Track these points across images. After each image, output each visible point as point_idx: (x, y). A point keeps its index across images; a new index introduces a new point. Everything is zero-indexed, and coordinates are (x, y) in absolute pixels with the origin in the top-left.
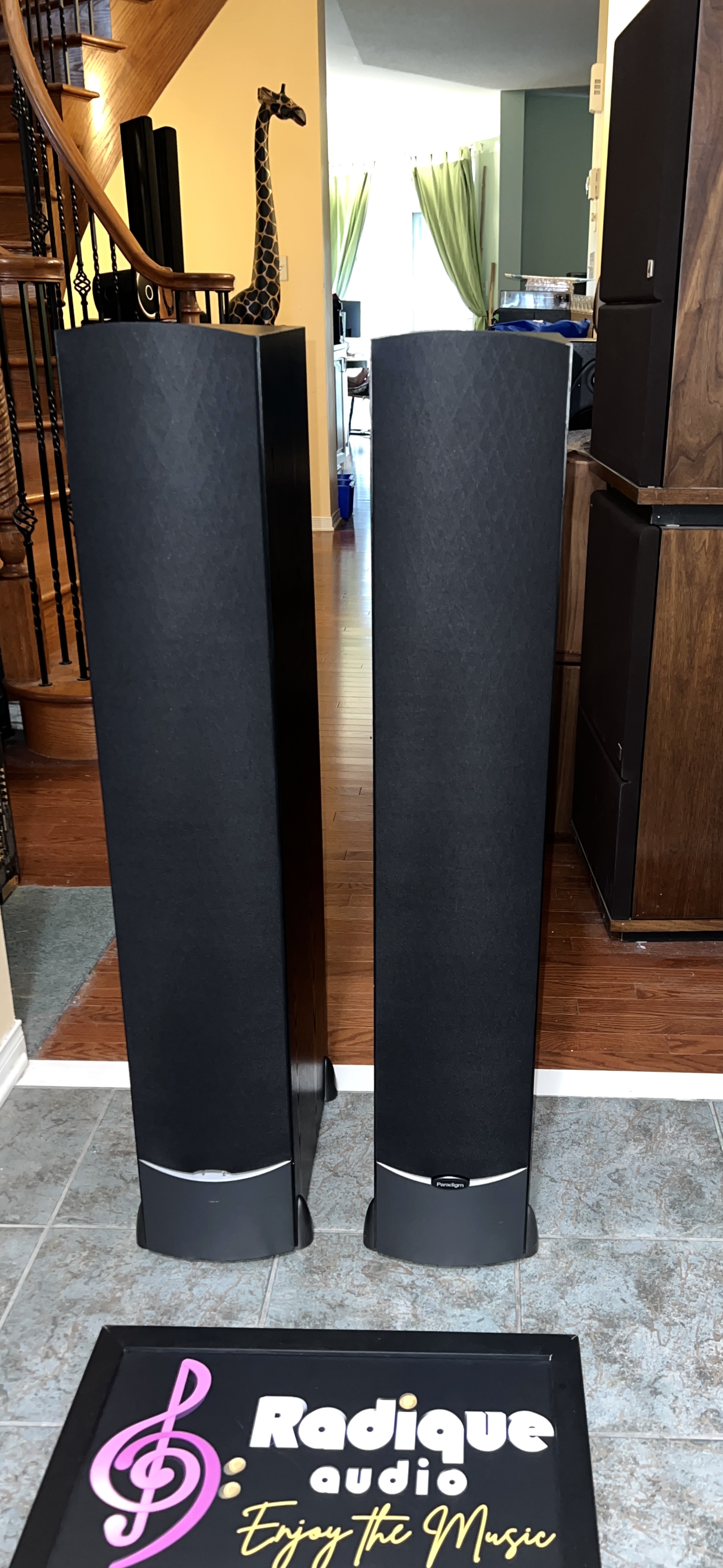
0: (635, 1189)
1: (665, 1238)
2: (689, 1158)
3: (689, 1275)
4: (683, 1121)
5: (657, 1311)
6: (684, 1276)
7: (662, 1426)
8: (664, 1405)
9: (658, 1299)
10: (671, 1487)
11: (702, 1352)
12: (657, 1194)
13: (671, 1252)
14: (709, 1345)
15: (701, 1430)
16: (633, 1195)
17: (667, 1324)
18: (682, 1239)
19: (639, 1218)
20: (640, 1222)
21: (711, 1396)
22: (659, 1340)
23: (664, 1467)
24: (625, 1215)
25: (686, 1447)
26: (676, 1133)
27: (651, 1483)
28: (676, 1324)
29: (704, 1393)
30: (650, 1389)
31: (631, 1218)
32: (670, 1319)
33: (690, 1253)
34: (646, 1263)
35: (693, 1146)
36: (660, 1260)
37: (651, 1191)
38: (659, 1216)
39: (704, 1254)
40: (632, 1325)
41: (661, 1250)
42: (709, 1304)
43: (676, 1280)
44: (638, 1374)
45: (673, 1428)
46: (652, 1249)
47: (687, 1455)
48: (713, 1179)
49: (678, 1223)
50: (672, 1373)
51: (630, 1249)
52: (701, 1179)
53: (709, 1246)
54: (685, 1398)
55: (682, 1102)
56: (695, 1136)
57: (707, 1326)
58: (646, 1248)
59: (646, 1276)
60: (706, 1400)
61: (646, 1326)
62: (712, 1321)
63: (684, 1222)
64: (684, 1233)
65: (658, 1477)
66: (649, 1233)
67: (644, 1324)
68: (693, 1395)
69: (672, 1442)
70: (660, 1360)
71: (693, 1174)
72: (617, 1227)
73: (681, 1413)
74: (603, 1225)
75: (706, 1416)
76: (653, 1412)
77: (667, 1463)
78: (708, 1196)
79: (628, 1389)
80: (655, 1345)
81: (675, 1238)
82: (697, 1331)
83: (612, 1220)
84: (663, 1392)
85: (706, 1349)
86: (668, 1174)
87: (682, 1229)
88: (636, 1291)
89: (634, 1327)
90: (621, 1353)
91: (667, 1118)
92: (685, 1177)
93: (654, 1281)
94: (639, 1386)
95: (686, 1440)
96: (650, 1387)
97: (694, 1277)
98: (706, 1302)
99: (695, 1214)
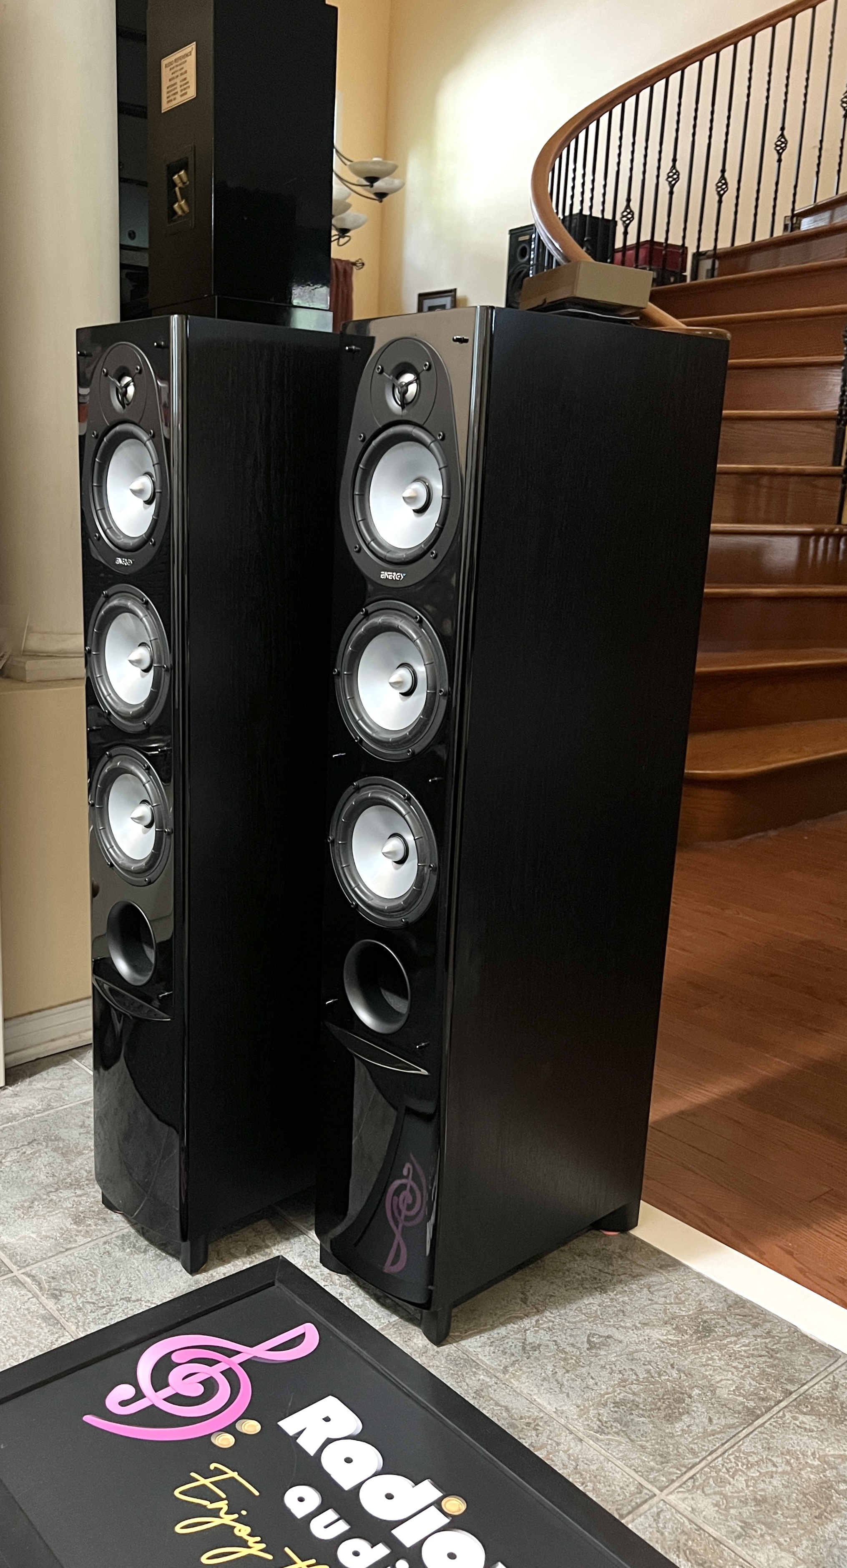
0: (602, 1362)
4: (772, 1351)
12: (620, 1383)
19: (562, 1385)
20: (557, 1390)
26: (742, 1353)
35: (742, 1377)
37: (618, 1377)
38: (588, 1400)
48: (715, 1418)
49: (600, 1421)
52: (699, 1408)
53: (600, 1462)
56: (764, 1371)
63: (608, 1425)
64: (592, 1433)
66: (549, 1403)
71: (695, 1396)
72: (525, 1376)
74: (513, 1364)
78: (680, 1425)
83: (530, 1368)
86: (666, 1378)
92: (683, 1394)
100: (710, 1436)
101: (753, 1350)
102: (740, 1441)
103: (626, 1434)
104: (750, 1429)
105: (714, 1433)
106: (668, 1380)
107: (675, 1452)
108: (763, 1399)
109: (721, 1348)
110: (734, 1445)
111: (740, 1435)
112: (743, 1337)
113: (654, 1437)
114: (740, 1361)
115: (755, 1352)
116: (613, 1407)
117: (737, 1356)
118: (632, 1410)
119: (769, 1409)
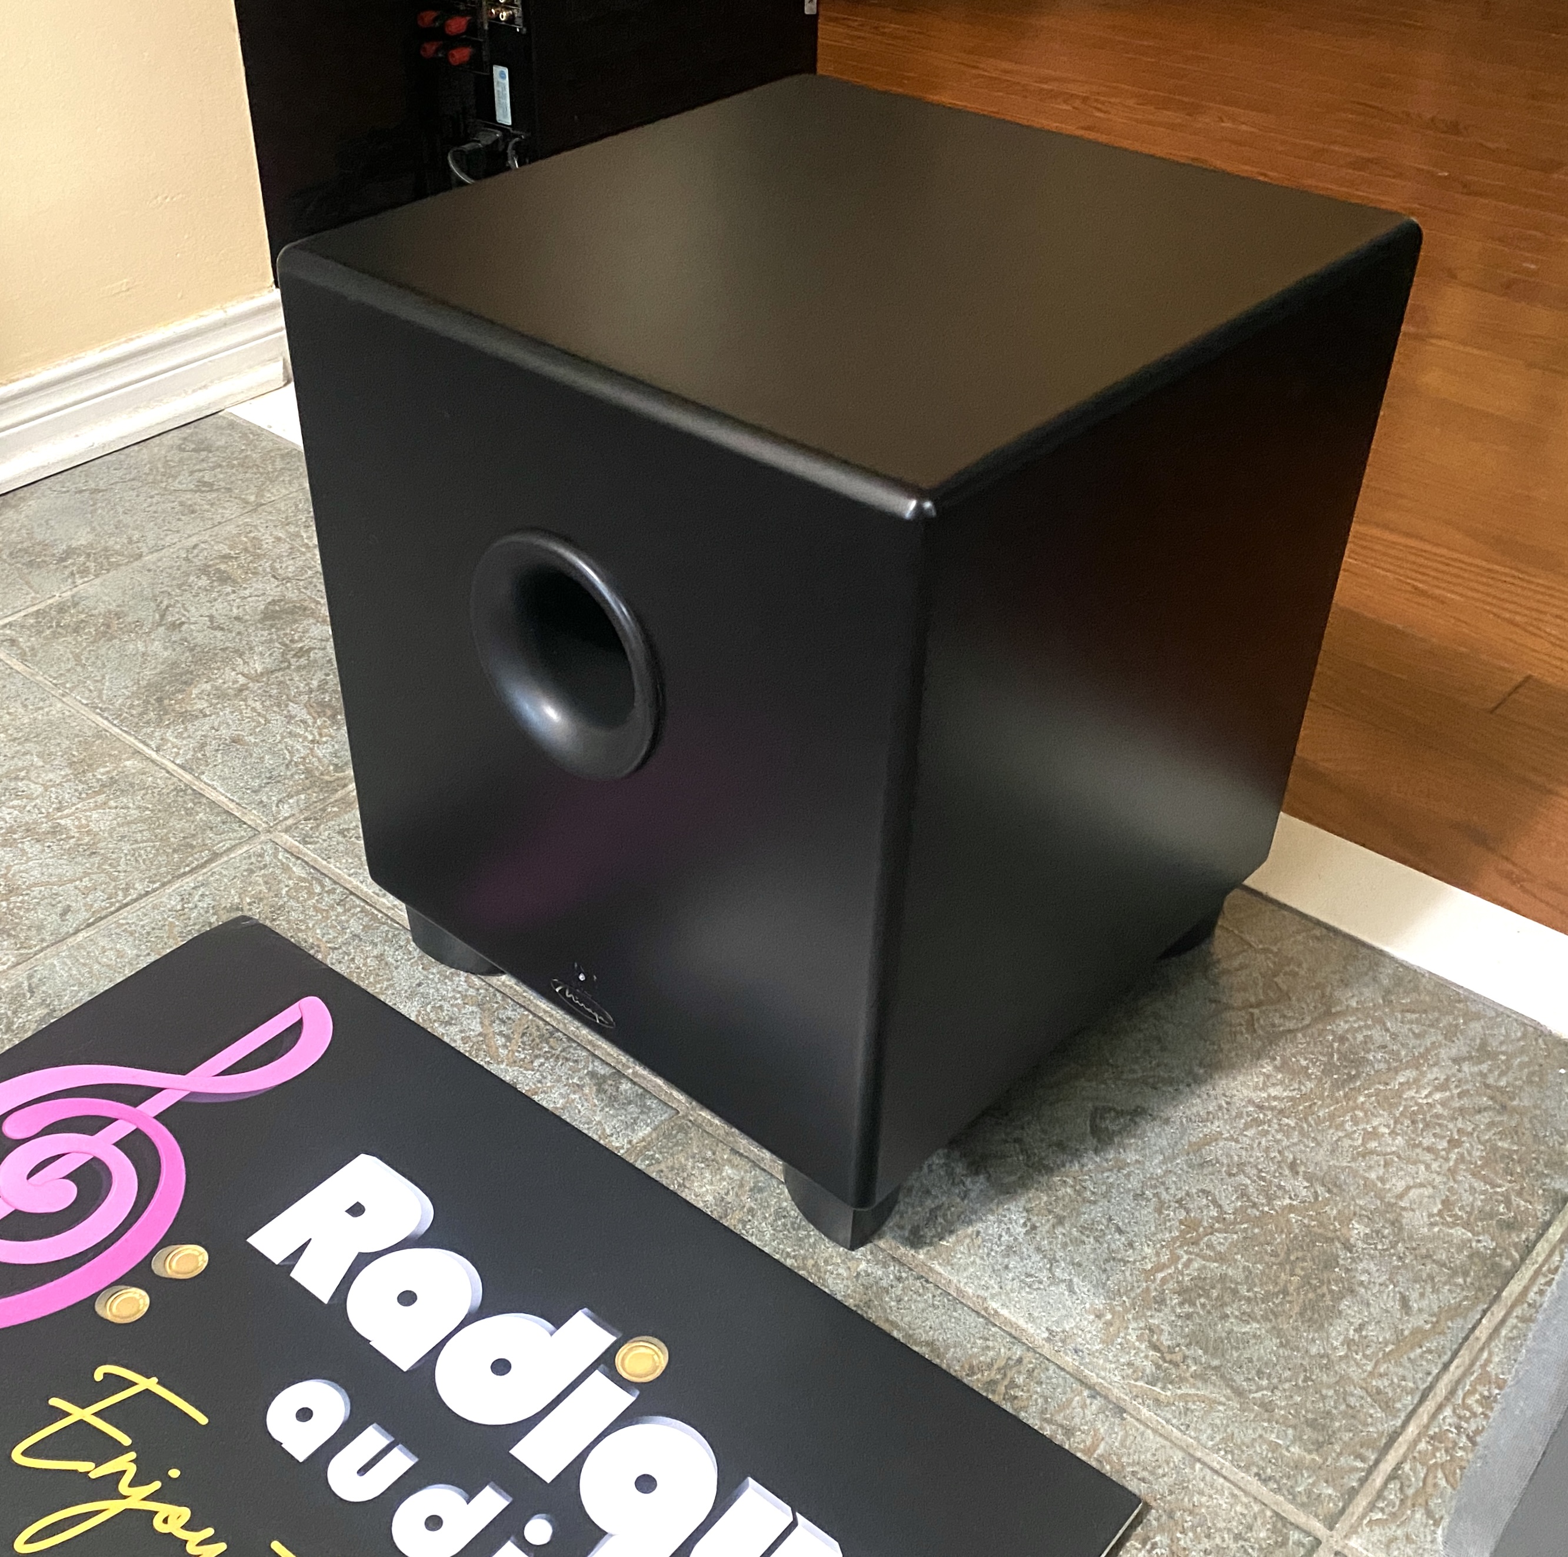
0: (1134, 1184)
1: (1066, 1360)
2: (1400, 1197)
4: (1501, 1093)
12: (1181, 1231)
16: (1106, 1194)
18: (1114, 1393)
19: (1052, 1261)
20: (1044, 1275)
24: (1024, 1230)
26: (1439, 1109)
37: (1175, 1215)
38: (1120, 1296)
46: (990, 1366)
48: (1414, 1295)
49: (1155, 1348)
52: (1371, 1272)
56: (1495, 1149)
63: (1178, 1358)
64: (1140, 1383)
66: (1032, 1319)
71: (1360, 1244)
81: (1094, 1379)
87: (1149, 1368)
91: (1456, 1061)
92: (1328, 1240)
100: (1412, 1349)
101: (1460, 1096)
102: (1482, 1349)
103: (1222, 1377)
104: (1498, 1312)
105: (1419, 1336)
106: (1291, 1208)
107: (1343, 1407)
108: (1510, 1226)
109: (1387, 1101)
110: (1472, 1364)
111: (1477, 1332)
112: (1430, 1066)
113: (1287, 1374)
114: (1438, 1130)
115: (1465, 1102)
116: (1181, 1304)
117: (1428, 1119)
118: (1224, 1305)
119: (1528, 1249)
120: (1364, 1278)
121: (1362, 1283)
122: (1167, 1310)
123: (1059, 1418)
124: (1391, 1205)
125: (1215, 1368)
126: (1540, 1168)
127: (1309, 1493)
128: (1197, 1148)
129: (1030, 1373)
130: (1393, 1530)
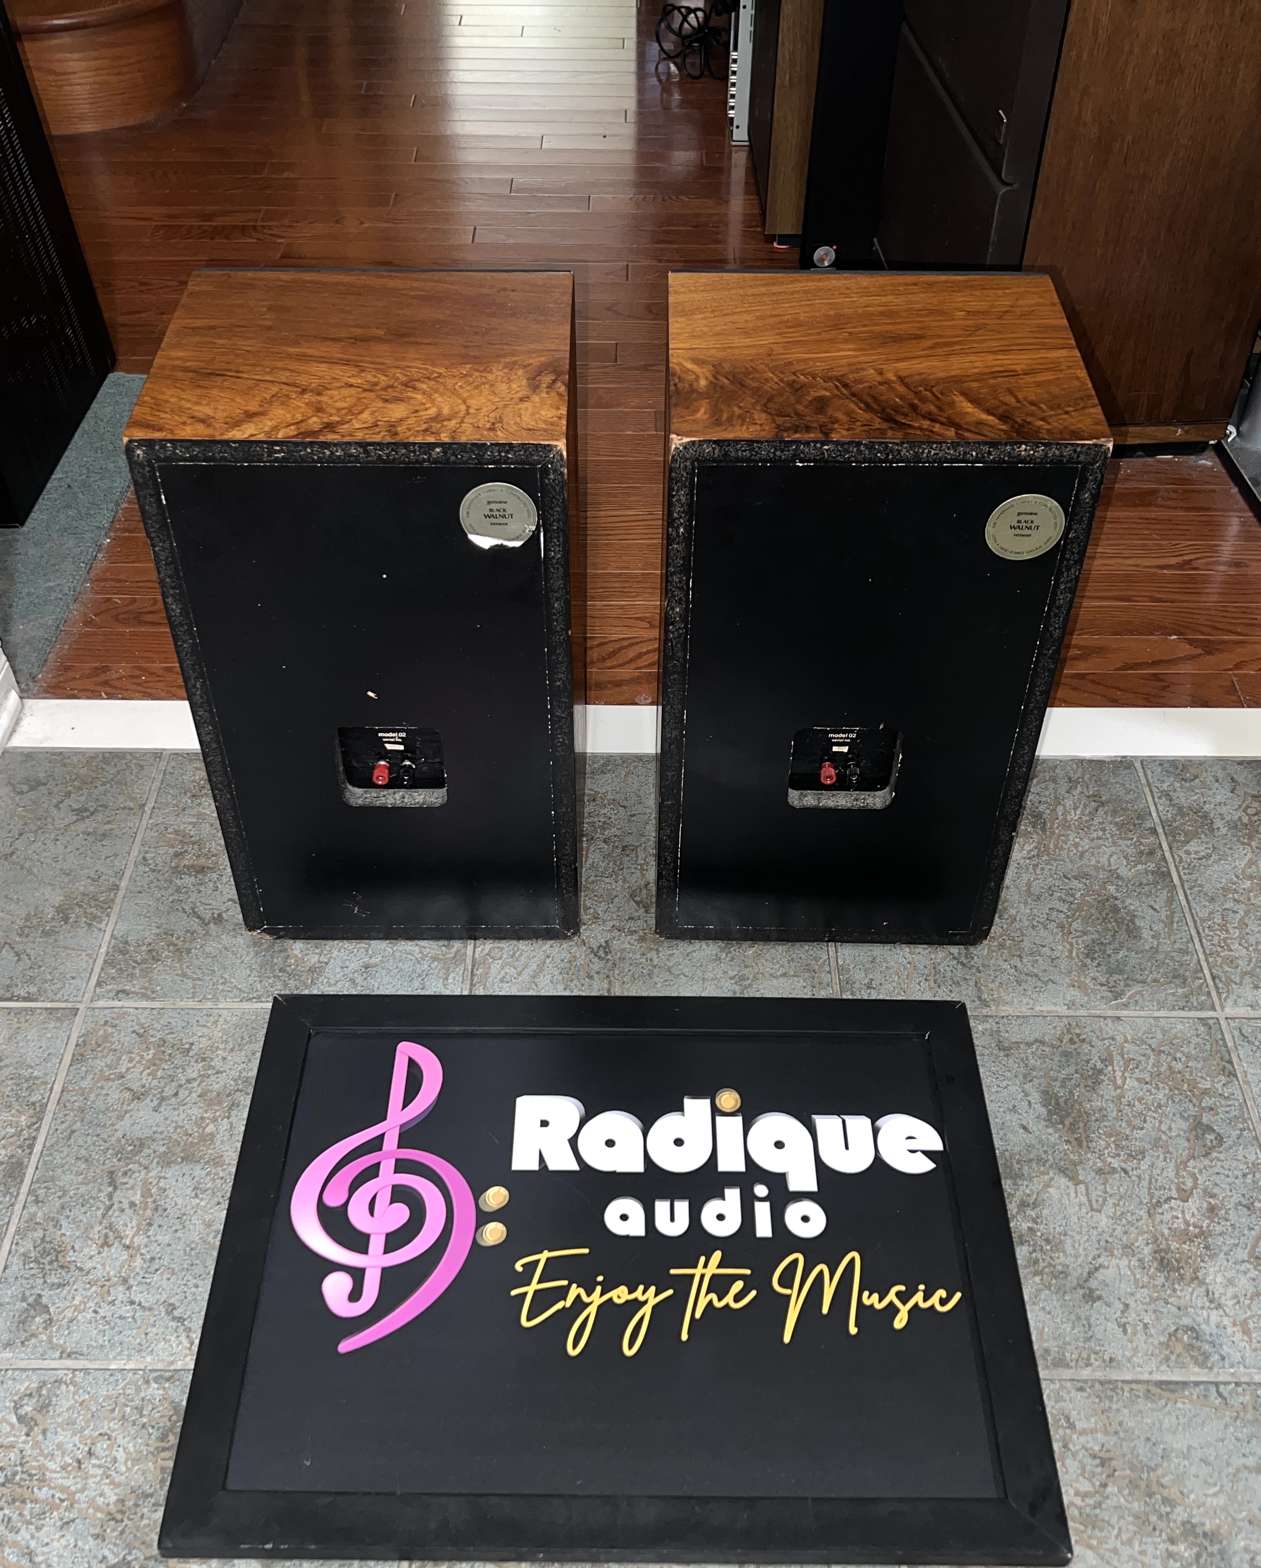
1: (1083, 1012)
3: (1128, 1080)
4: (1095, 797)
5: (1081, 1146)
6: (1119, 1082)
7: (1107, 1357)
8: (1108, 1320)
9: (1081, 1125)
10: (1132, 1470)
11: (1162, 1222)
13: (1094, 1039)
14: (1172, 1208)
15: (1172, 1364)
16: (1022, 934)
17: (1100, 1172)
18: (1110, 1013)
19: (1036, 975)
21: (1182, 1302)
22: (1090, 1201)
23: (1116, 1433)
24: (1013, 970)
25: (1148, 1395)
27: (1098, 1461)
28: (1114, 1171)
29: (1170, 1296)
30: (1081, 1292)
31: (1026, 978)
32: (1104, 1161)
33: (1126, 1041)
34: (1057, 1058)
35: (1114, 844)
36: (1079, 1054)
37: (1052, 926)
38: (1070, 972)
39: (1150, 1042)
40: (1043, 1173)
41: (1078, 1035)
42: (1164, 1132)
43: (1107, 1090)
44: (1059, 1264)
45: (1124, 1361)
46: (1065, 1033)
47: (1152, 1410)
49: (1102, 985)
50: (1114, 1262)
51: (1029, 1032)
52: (1133, 904)
53: (1156, 1026)
54: (1140, 1306)
55: (1091, 761)
56: (1116, 824)
57: (1165, 1174)
58: (1053, 1031)
59: (1058, 1083)
60: (1174, 1310)
61: (1066, 1175)
62: (1172, 1164)
65: (1108, 1451)
66: (1055, 1004)
67: (1063, 1171)
68: (1154, 1300)
69: (1126, 1387)
70: (1094, 1238)
72: (1003, 994)
73: (1134, 1334)
74: (979, 990)
75: (1177, 1339)
76: (1090, 1333)
77: (1121, 1424)
78: (1146, 934)
79: (1047, 1292)
80: (1084, 1210)
81: (1098, 1013)
82: (1150, 1183)
83: (993, 981)
84: (1104, 1295)
85: (1167, 1217)
86: (1078, 895)
87: (1110, 995)
88: (1043, 1111)
89: (1046, 1177)
90: (1030, 1225)
91: (1068, 792)
92: (1107, 900)
93: (1071, 1092)
94: (1065, 1285)
95: (1148, 1382)
96: (1082, 1287)
97: (1136, 1084)
98: (1159, 1130)
99: (1127, 968)
100: (1172, 925)
102: (1191, 909)
103: (1133, 980)
104: (1181, 891)
105: (1171, 917)
106: (1083, 895)
107: (1177, 963)
108: (1151, 853)
109: (1066, 826)
110: (1193, 917)
111: (1183, 904)
112: (1063, 800)
113: (1149, 964)
114: (1093, 828)
115: (1089, 809)
116: (1092, 961)
117: (1086, 825)
119: (1164, 858)
120: (1132, 907)
121: (1134, 910)
122: (1090, 967)
123: (1104, 1036)
124: (1110, 871)
125: (1128, 978)
126: (1136, 822)
127: (1198, 1002)
128: (1029, 892)
129: (1077, 1025)
130: (1233, 997)
